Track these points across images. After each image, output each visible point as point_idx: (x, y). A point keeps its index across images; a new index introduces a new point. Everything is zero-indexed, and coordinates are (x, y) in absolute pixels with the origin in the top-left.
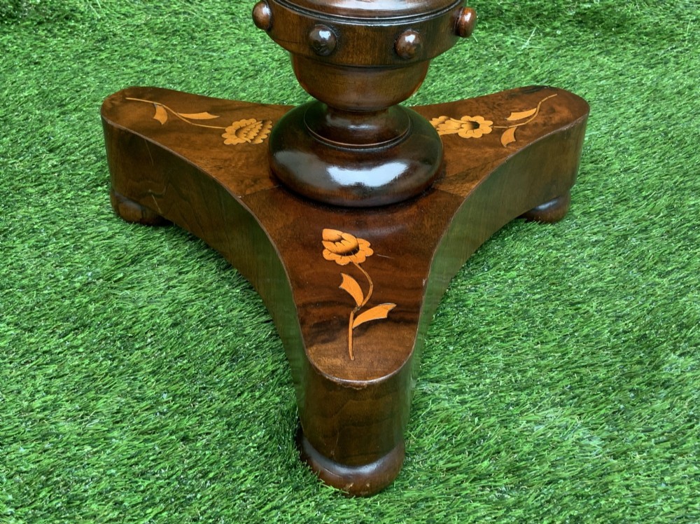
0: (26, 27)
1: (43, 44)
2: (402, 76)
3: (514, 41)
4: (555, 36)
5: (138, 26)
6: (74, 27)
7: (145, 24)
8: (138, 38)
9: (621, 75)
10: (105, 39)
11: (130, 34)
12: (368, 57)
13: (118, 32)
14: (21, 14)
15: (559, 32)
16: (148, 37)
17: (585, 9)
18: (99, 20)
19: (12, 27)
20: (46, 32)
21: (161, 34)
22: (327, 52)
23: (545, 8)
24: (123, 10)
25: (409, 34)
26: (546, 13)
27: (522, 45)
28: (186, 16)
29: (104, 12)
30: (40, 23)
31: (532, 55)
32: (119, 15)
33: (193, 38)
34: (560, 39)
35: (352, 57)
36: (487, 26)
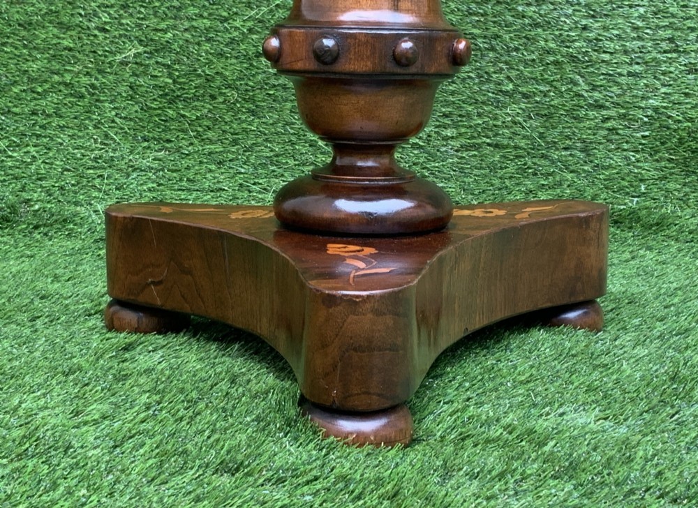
0: (20, 230)
6: (72, 229)
12: (369, 63)
14: (18, 218)
17: (620, 210)
22: (330, 58)
25: (405, 41)
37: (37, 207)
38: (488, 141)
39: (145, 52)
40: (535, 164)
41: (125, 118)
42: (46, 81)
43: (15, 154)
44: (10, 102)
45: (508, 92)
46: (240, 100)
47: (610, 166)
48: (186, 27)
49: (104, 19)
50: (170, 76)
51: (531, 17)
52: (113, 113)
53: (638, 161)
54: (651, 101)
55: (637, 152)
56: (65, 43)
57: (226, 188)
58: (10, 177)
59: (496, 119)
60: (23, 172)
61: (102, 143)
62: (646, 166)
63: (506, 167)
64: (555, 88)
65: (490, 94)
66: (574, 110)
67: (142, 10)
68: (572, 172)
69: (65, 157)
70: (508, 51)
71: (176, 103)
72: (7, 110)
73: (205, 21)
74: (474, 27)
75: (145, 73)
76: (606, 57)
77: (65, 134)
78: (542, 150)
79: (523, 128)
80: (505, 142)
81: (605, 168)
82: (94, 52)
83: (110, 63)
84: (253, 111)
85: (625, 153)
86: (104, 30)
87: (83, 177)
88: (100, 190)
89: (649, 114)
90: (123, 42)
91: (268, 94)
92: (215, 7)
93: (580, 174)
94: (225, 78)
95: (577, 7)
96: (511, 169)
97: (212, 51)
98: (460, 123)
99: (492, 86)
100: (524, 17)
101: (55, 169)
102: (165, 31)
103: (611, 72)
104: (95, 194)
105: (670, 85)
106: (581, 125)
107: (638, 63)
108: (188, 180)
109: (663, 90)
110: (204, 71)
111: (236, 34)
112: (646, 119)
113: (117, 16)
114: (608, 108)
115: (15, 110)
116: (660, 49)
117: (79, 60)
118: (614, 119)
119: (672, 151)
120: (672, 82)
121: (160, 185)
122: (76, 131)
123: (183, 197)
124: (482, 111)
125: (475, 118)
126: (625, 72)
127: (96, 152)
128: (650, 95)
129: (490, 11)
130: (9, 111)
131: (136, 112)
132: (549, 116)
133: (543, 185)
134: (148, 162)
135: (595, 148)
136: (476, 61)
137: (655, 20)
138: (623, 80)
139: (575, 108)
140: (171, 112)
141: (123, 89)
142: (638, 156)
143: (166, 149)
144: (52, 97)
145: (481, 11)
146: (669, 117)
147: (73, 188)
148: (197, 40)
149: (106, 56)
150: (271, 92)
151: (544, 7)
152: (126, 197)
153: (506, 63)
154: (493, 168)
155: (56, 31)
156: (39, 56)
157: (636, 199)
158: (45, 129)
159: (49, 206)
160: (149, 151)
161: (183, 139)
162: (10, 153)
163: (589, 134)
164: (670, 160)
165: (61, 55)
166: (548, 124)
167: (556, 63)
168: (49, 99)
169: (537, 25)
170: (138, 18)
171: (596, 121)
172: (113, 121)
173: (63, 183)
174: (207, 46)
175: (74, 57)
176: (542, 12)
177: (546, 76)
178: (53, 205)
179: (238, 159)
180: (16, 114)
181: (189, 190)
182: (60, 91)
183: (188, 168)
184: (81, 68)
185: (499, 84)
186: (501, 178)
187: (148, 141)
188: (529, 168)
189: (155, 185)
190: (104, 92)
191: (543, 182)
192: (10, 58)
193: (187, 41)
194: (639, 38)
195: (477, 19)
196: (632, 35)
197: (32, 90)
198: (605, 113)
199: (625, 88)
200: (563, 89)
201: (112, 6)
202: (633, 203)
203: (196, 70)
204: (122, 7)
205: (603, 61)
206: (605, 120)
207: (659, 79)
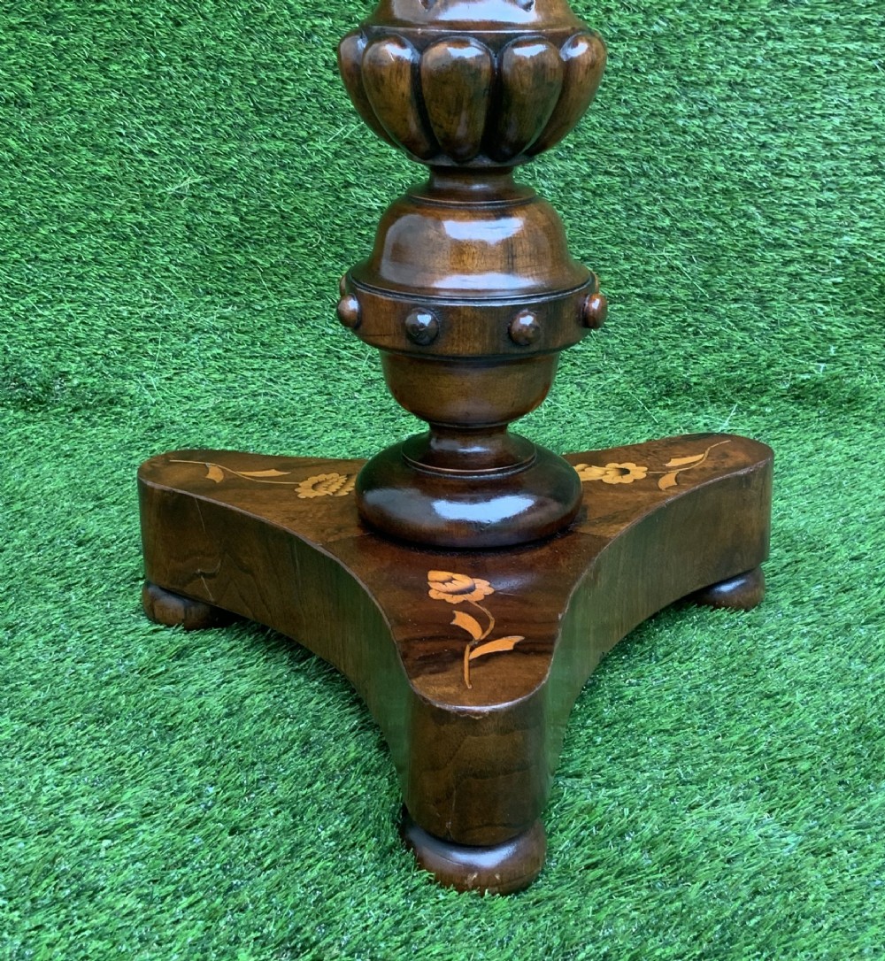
0: (57, 415)
1: (78, 435)
2: (520, 376)
3: (707, 421)
4: (763, 414)
5: (204, 411)
6: (120, 413)
7: (214, 409)
8: (203, 425)
9: (856, 460)
10: (159, 427)
11: (194, 420)
12: (477, 345)
13: (177, 419)
14: (52, 398)
15: (768, 410)
16: (216, 424)
17: (803, 381)
18: (153, 405)
19: (39, 415)
20: (82, 420)
21: (234, 419)
22: (427, 339)
23: (748, 380)
24: (186, 393)
25: (524, 315)
26: (749, 386)
27: (719, 426)
28: (267, 398)
29: (160, 396)
30: (76, 410)
32: (179, 399)
33: (275, 424)
34: (770, 418)
35: (458, 346)
36: (669, 403)
37: (76, 382)
38: (638, 291)
39: (204, 182)
40: (696, 320)
41: (182, 265)
42: (80, 219)
43: (46, 313)
44: (37, 246)
45: (663, 228)
46: (324, 242)
47: (791, 323)
48: (255, 150)
49: (150, 140)
50: (236, 212)
51: (694, 133)
52: (167, 259)
53: (827, 315)
54: (846, 238)
55: (826, 303)
56: (103, 171)
57: (310, 355)
58: (41, 342)
59: (647, 263)
60: (57, 337)
61: (154, 298)
62: (837, 320)
63: (660, 325)
64: (724, 222)
65: (641, 232)
66: (747, 251)
67: (199, 128)
68: (743, 329)
69: (108, 316)
70: (665, 177)
71: (245, 247)
72: (33, 256)
73: (278, 143)
74: (622, 146)
75: (204, 209)
76: (790, 182)
77: (107, 287)
78: (706, 302)
79: (682, 274)
80: (659, 293)
81: (786, 325)
82: (140, 182)
83: (160, 195)
84: (342, 255)
85: (810, 305)
86: (150, 154)
87: (132, 341)
88: (153, 358)
89: (843, 254)
90: (176, 169)
91: (360, 234)
92: (289, 125)
93: (753, 332)
94: (305, 215)
95: (753, 119)
96: (667, 327)
97: (289, 181)
98: (603, 269)
99: (644, 220)
100: (685, 132)
101: (96, 331)
102: (228, 155)
103: (795, 202)
104: (148, 363)
105: (871, 217)
106: (755, 270)
107: (830, 190)
109: (862, 224)
110: (278, 207)
111: (319, 158)
112: (839, 262)
113: (166, 136)
114: (790, 248)
115: (43, 256)
116: (858, 171)
117: (121, 192)
118: (799, 262)
119: (870, 303)
120: (873, 214)
121: (227, 350)
122: (121, 283)
123: (256, 366)
124: (630, 253)
125: (622, 262)
126: (813, 201)
127: (147, 309)
128: (844, 230)
129: (641, 127)
130: (36, 257)
131: (196, 257)
132: (716, 259)
133: (706, 347)
134: (213, 320)
135: (773, 299)
136: (624, 190)
137: (854, 133)
138: (810, 212)
139: (749, 248)
140: (238, 257)
141: (179, 228)
142: (827, 309)
143: (234, 304)
144: (90, 240)
145: (630, 126)
146: (869, 259)
147: (120, 356)
148: (268, 168)
149: (154, 187)
150: (364, 232)
151: (711, 120)
152: (186, 367)
153: (662, 192)
154: (643, 325)
155: (90, 155)
156: (70, 187)
157: (823, 365)
158: (82, 281)
159: (90, 380)
160: (212, 307)
161: (254, 291)
162: (40, 312)
163: (766, 282)
164: (869, 314)
165: (98, 187)
166: (714, 270)
167: (725, 192)
168: (86, 242)
169: (702, 143)
170: (194, 139)
171: (776, 264)
172: (167, 270)
173: (107, 350)
174: (281, 175)
175: (114, 188)
176: (709, 127)
177: (713, 209)
178: (95, 380)
179: (324, 317)
180: (45, 262)
181: (263, 357)
182: (99, 232)
183: (262, 328)
184: (123, 202)
185: (653, 219)
186: (653, 338)
187: (211, 294)
188: (690, 325)
189: (221, 351)
190: (154, 233)
191: (706, 344)
192: (34, 191)
193: (256, 168)
194: (833, 157)
195: (625, 136)
196: (824, 153)
197: (64, 231)
198: (787, 254)
199: (813, 221)
200: (734, 224)
201: (160, 123)
202: (820, 371)
203: (268, 205)
204: (173, 124)
205: (786, 188)
206: (786, 263)
207: (857, 210)
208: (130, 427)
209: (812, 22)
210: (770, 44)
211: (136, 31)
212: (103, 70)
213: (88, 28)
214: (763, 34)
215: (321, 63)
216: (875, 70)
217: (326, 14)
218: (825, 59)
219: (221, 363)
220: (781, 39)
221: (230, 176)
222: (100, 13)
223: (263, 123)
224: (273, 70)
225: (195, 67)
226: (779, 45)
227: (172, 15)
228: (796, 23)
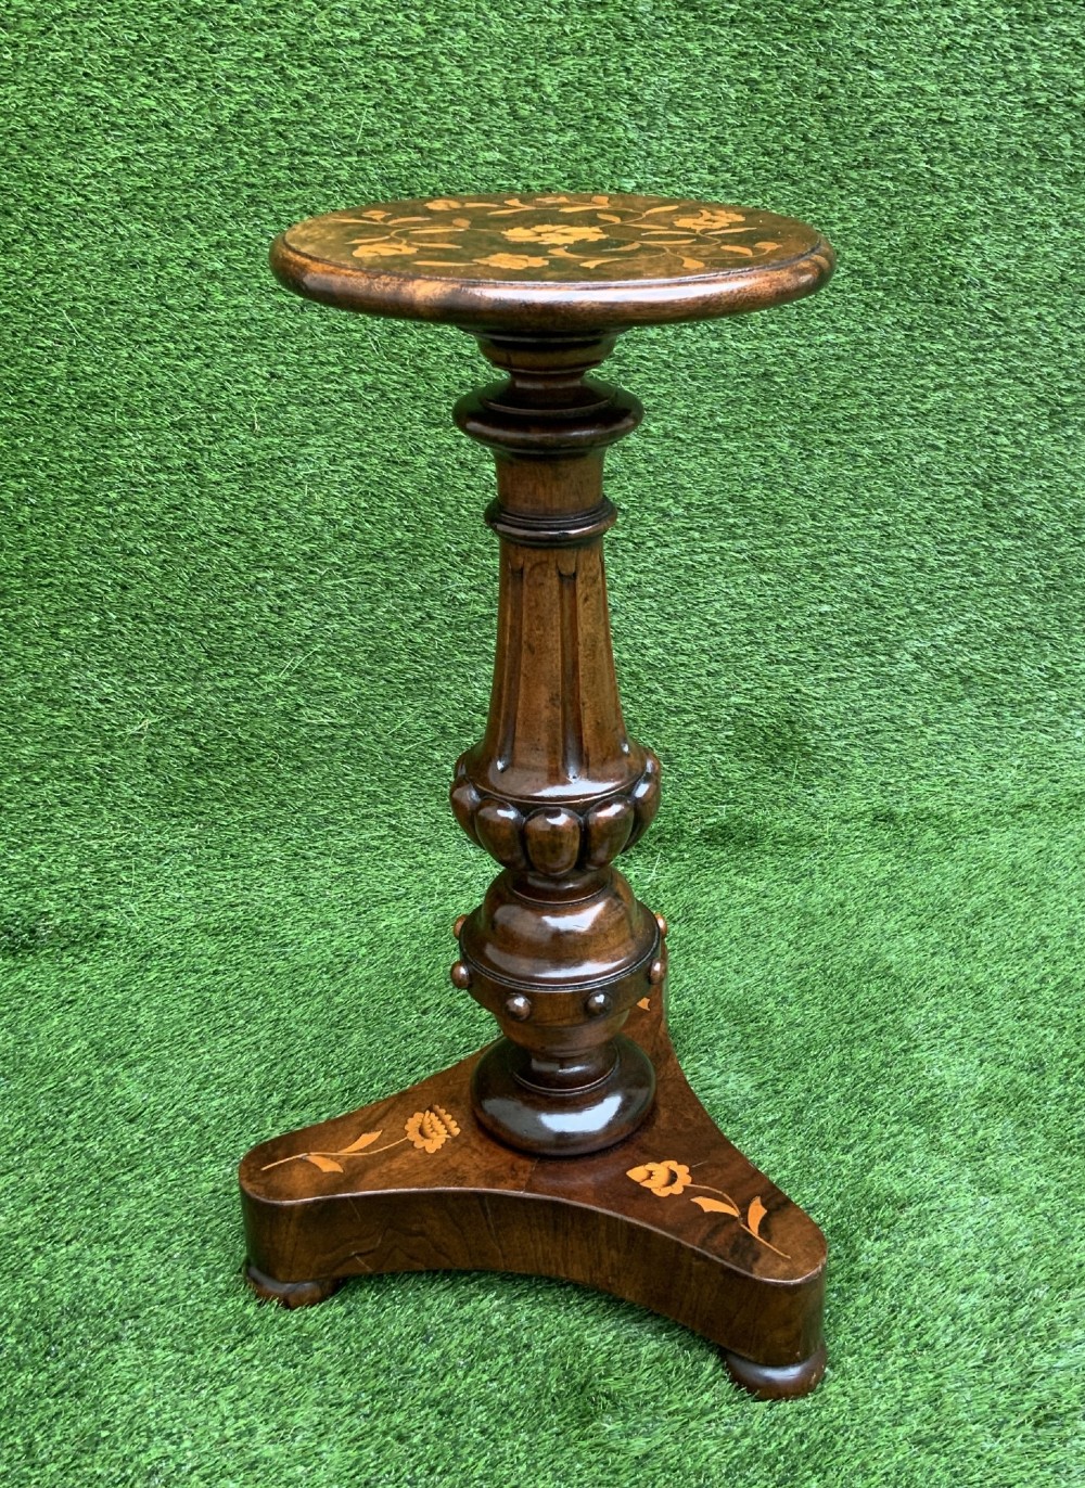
0: (47, 955)
1: (72, 975)
4: (683, 860)
5: (187, 931)
6: (108, 946)
7: (196, 926)
8: (189, 945)
9: (764, 897)
10: (149, 955)
11: (179, 941)
13: (164, 942)
15: (686, 855)
16: (202, 941)
17: (710, 824)
18: (138, 932)
19: (29, 959)
20: (72, 958)
21: (217, 935)
26: (668, 836)
27: (647, 877)
28: (245, 907)
29: (142, 921)
30: (64, 948)
31: (662, 887)
32: (161, 921)
33: (258, 934)
34: (688, 862)
37: (58, 921)
39: (162, 721)
41: (147, 795)
42: (42, 768)
43: (18, 857)
47: (695, 774)
48: (209, 689)
49: (106, 690)
50: (196, 743)
52: (131, 792)
53: (724, 763)
54: (732, 699)
55: (722, 753)
56: (60, 722)
57: (278, 860)
58: (17, 885)
60: (32, 878)
61: (123, 828)
62: (731, 766)
66: (654, 720)
67: (152, 675)
69: (80, 851)
71: (206, 772)
73: (231, 680)
75: (163, 744)
76: (685, 659)
77: (75, 825)
81: (691, 777)
82: (99, 727)
83: (119, 737)
84: (299, 768)
85: (709, 756)
86: (106, 702)
87: (106, 872)
88: (129, 884)
89: (732, 712)
90: (133, 713)
92: (240, 664)
94: (261, 738)
97: (244, 712)
101: (69, 867)
102: (183, 696)
103: (689, 675)
104: (123, 890)
106: (663, 734)
107: (716, 661)
108: (232, 856)
109: (745, 686)
110: (236, 735)
111: (271, 689)
112: (729, 719)
113: (122, 685)
114: (688, 712)
116: (738, 644)
117: (80, 738)
118: (696, 723)
120: (753, 677)
121: (198, 866)
122: (89, 819)
123: (228, 878)
126: (703, 672)
127: (117, 840)
128: (731, 692)
131: (159, 786)
134: (181, 840)
135: (679, 756)
137: (732, 614)
138: (704, 680)
139: (655, 717)
140: (201, 782)
141: (141, 762)
142: (722, 758)
143: (199, 822)
144: (53, 785)
147: (96, 888)
148: (223, 702)
152: (161, 888)
155: (47, 710)
156: (29, 740)
158: (50, 823)
160: (180, 828)
165: (57, 737)
168: (50, 787)
170: (148, 684)
171: (678, 727)
172: (133, 801)
173: (82, 884)
174: (237, 708)
175: (72, 736)
181: (234, 867)
182: (62, 777)
184: (83, 747)
187: (177, 817)
189: (193, 868)
190: (116, 770)
193: (211, 704)
194: (718, 634)
196: (709, 632)
197: (26, 780)
198: (686, 718)
199: (706, 688)
200: (641, 699)
201: (114, 674)
202: (722, 813)
203: (226, 734)
204: (126, 674)
205: (681, 665)
206: (686, 725)
207: (739, 675)
208: (120, 958)
209: (691, 529)
210: (658, 550)
211: (85, 598)
212: (55, 635)
213: (37, 600)
214: (651, 544)
215: (266, 609)
216: (745, 561)
217: (267, 567)
218: (705, 557)
219: (195, 879)
220: (667, 546)
221: (189, 713)
222: (46, 586)
223: (214, 664)
224: (221, 620)
225: (145, 623)
226: (666, 551)
227: (120, 581)
228: (677, 532)
